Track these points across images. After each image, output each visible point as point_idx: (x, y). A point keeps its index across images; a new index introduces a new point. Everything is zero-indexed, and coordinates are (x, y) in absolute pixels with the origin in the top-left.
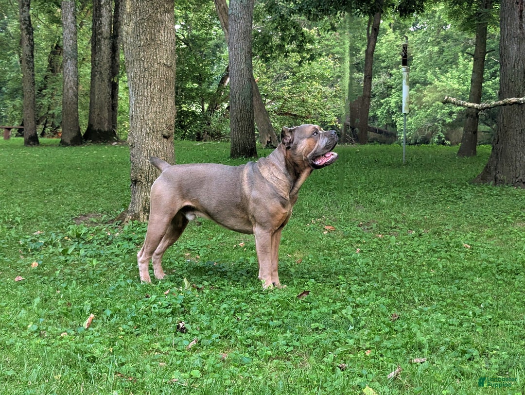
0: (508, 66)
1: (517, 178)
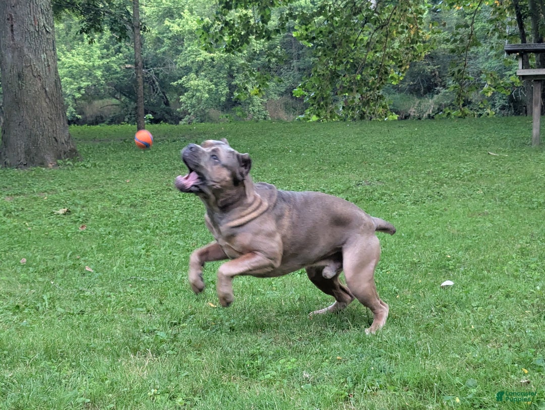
0: (6, 70)
1: (19, 161)
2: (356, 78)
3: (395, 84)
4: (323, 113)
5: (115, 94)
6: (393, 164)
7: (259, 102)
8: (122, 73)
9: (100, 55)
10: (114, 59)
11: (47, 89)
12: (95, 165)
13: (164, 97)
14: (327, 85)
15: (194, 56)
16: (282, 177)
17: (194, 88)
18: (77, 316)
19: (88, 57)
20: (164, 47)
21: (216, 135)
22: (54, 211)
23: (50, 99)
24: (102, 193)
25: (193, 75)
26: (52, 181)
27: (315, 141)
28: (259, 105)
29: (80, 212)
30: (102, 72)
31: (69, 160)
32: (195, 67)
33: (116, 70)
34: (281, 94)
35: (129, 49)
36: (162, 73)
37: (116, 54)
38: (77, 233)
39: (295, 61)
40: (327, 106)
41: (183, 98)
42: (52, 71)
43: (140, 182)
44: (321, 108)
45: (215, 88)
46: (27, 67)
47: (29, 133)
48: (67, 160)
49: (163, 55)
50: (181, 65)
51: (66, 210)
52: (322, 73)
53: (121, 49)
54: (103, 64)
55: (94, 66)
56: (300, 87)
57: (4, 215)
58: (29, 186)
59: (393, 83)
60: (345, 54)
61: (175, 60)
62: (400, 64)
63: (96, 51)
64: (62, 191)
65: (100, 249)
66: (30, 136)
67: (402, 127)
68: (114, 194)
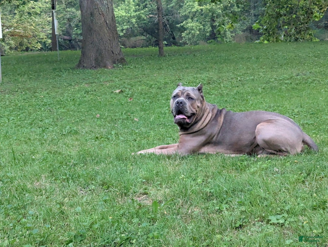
1: (92, 65)
2: (293, 17)
3: (317, 20)
4: (271, 39)
5: (143, 33)
6: (319, 64)
7: (230, 35)
8: (147, 20)
9: (135, 9)
10: (142, 11)
11: (107, 22)
12: (135, 67)
13: (172, 34)
14: (274, 21)
15: (190, 9)
16: (249, 72)
17: (190, 28)
18: (132, 141)
19: (127, 11)
20: (172, 4)
21: (206, 51)
22: (113, 91)
23: (109, 28)
24: (140, 82)
25: (190, 20)
26: (111, 76)
27: (268, 53)
28: (230, 38)
29: (128, 91)
30: (136, 20)
31: (120, 64)
32: (191, 15)
33: (144, 18)
34: (244, 31)
35: (151, 6)
36: (171, 20)
37: (144, 8)
38: (128, 102)
39: (252, 10)
40: (274, 34)
41: (183, 34)
42: (110, 11)
43: (162, 76)
44: (270, 36)
45: (203, 28)
46: (96, 9)
47: (97, 48)
48: (119, 64)
49: (172, 8)
50: (182, 14)
51: (120, 90)
52: (271, 13)
53: (147, 6)
54: (136, 15)
55: (131, 16)
56: (257, 23)
57: (85, 94)
58: (98, 78)
59: (316, 20)
60: (285, 2)
61: (179, 11)
62: (321, 8)
63: (132, 7)
64: (117, 80)
65: (142, 110)
66: (98, 50)
67: (323, 44)
68: (148, 82)
